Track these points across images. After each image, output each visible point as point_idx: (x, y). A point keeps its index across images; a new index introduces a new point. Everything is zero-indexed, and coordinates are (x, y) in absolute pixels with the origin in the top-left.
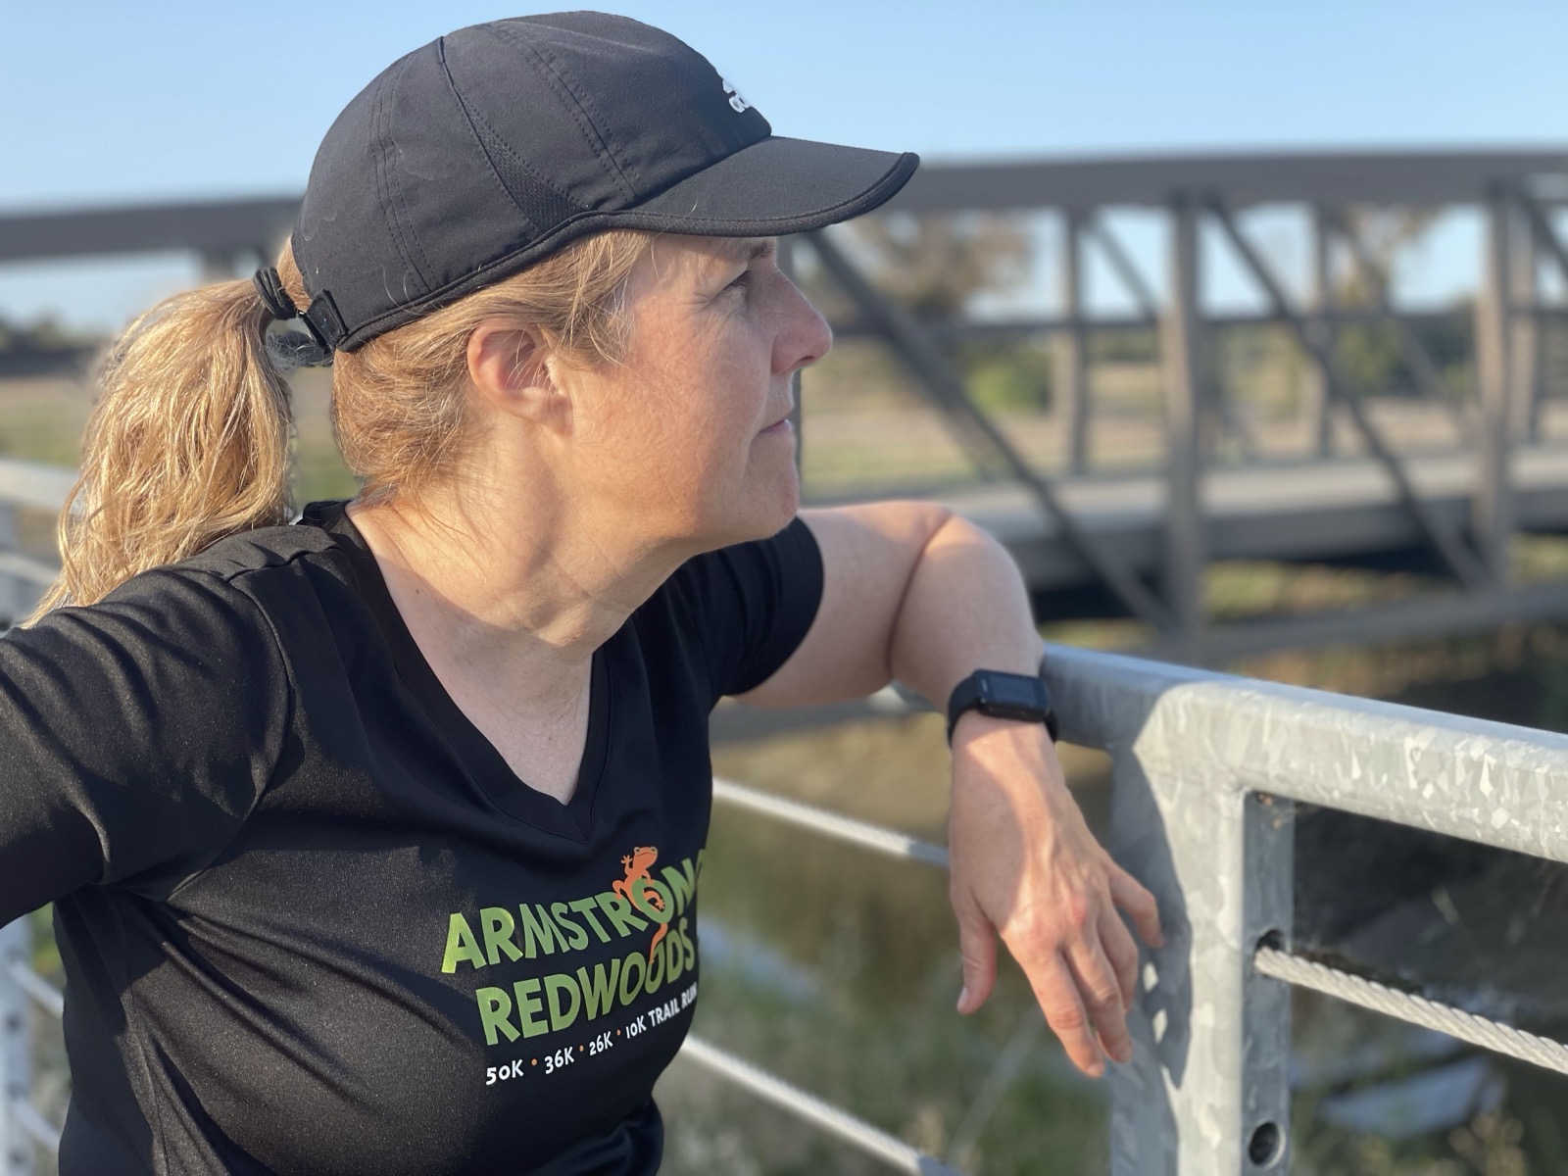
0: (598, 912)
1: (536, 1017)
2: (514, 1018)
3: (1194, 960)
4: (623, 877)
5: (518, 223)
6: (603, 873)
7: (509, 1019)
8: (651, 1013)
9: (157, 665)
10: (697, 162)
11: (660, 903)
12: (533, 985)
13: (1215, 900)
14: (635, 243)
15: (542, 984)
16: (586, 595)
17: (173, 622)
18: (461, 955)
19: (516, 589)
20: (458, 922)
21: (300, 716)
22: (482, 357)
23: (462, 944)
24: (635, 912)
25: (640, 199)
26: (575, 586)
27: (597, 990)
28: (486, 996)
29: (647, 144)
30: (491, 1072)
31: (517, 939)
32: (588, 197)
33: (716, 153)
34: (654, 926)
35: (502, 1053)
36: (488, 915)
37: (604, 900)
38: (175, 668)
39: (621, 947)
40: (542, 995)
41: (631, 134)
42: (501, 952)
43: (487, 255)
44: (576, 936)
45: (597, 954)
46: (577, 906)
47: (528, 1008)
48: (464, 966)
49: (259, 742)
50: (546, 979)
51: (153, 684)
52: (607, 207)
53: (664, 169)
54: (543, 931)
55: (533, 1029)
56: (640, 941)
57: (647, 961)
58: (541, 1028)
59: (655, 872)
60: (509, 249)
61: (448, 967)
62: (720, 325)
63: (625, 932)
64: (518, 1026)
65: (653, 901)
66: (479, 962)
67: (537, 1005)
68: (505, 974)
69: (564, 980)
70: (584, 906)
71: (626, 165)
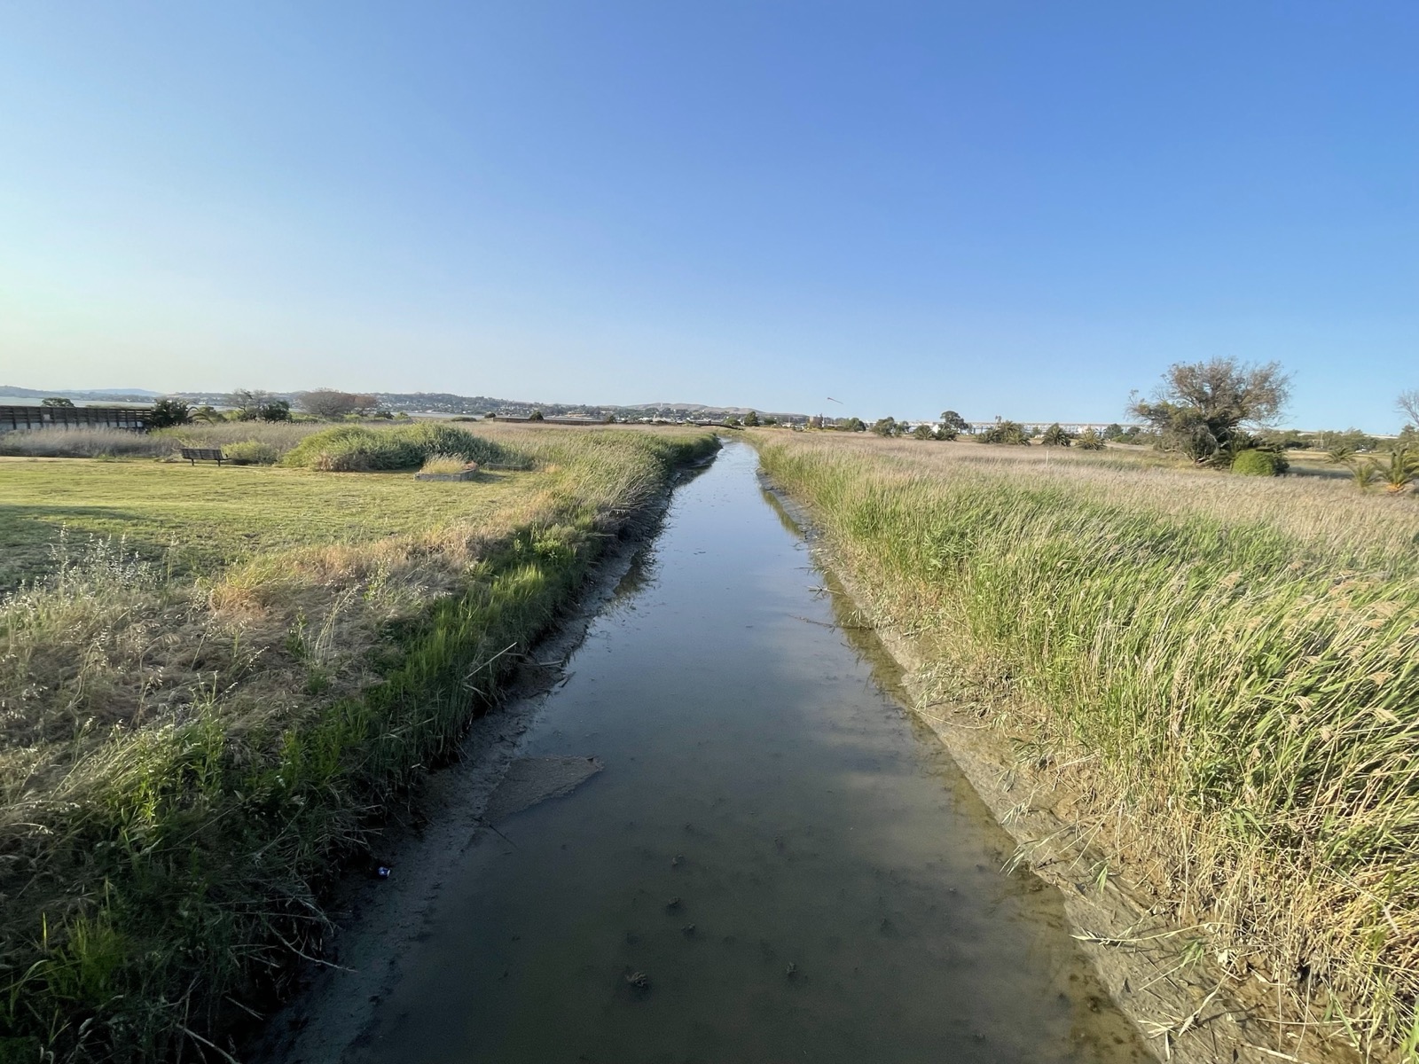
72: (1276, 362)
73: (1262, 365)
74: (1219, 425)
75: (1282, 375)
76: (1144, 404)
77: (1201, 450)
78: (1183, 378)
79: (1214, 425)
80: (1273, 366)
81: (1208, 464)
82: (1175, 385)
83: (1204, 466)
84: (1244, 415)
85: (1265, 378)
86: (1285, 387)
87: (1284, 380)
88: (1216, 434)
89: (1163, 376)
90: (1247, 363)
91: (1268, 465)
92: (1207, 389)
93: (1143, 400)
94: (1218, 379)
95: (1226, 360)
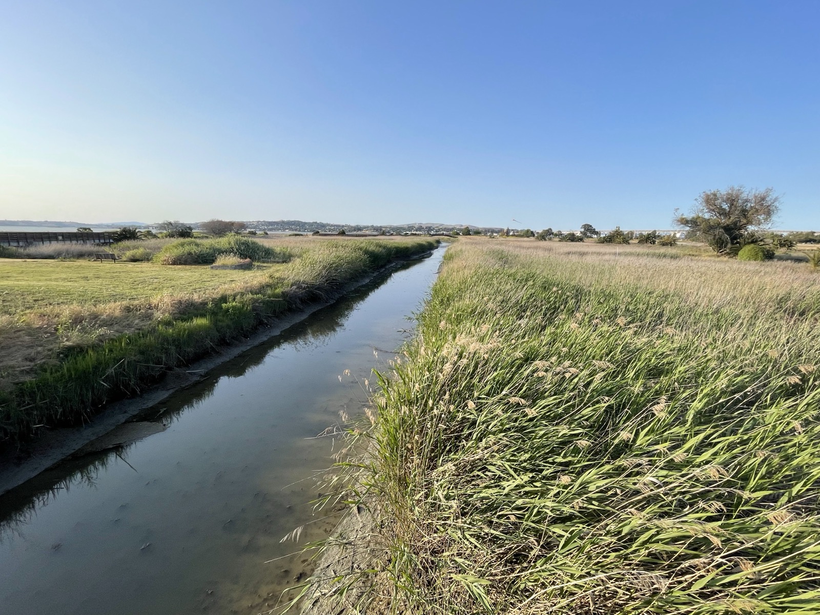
72: (770, 188)
73: (761, 191)
74: (733, 229)
75: (774, 197)
76: (684, 217)
77: (719, 245)
78: (710, 201)
79: (727, 229)
80: (768, 190)
81: (725, 254)
82: (704, 204)
83: (722, 255)
84: (749, 222)
85: (763, 199)
86: (776, 204)
87: (776, 200)
88: (730, 235)
89: (696, 200)
90: (752, 189)
91: (761, 254)
92: (726, 206)
93: (683, 215)
94: (732, 200)
95: (736, 188)
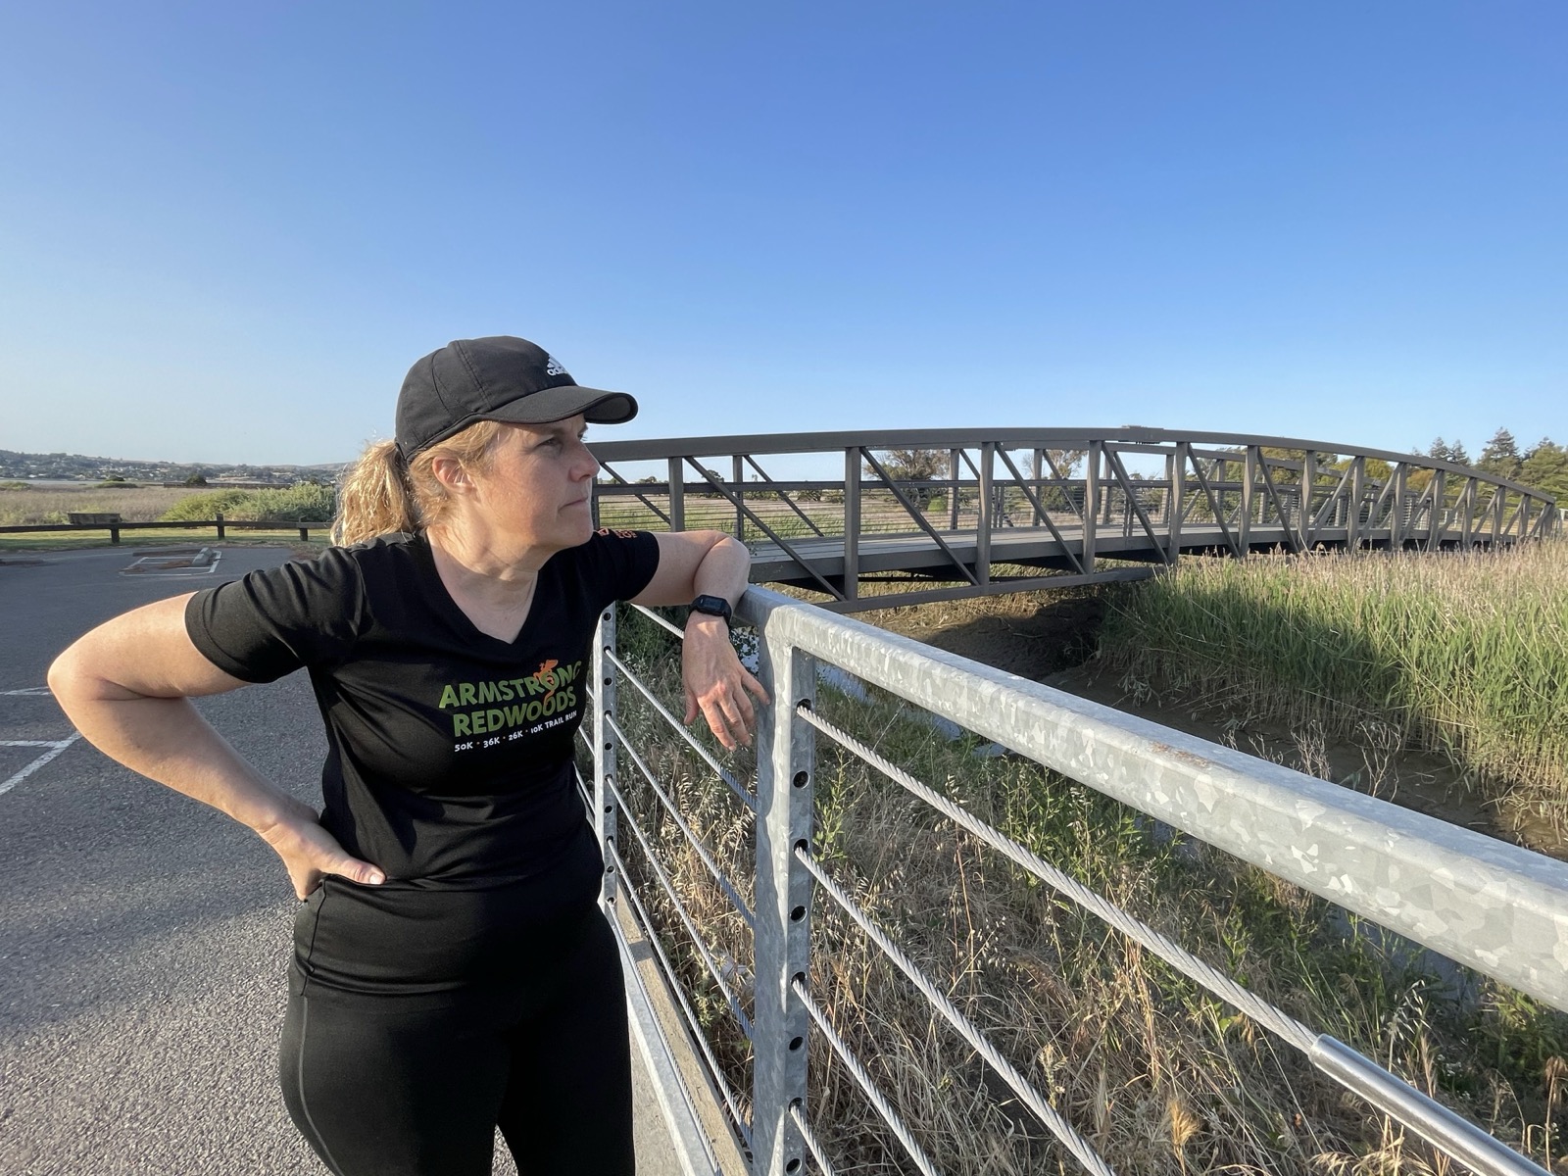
0: (524, 686)
1: (481, 726)
2: (470, 726)
3: (776, 709)
4: (539, 671)
5: (447, 417)
6: (532, 668)
7: (468, 727)
8: (546, 723)
9: (310, 588)
10: (523, 393)
11: (552, 682)
12: (482, 713)
13: (782, 687)
14: (493, 426)
15: (486, 713)
16: (508, 565)
17: (322, 569)
18: (448, 701)
19: (478, 562)
20: (448, 689)
21: (368, 607)
22: (439, 469)
23: (449, 697)
24: (540, 685)
25: (493, 409)
26: (502, 562)
27: (515, 716)
28: (457, 718)
29: (496, 387)
30: (457, 746)
31: (476, 695)
32: (473, 407)
33: (531, 390)
34: (547, 691)
35: (463, 739)
36: (463, 687)
37: (527, 680)
38: (315, 586)
39: (529, 699)
40: (485, 717)
41: (492, 382)
42: (468, 700)
43: (437, 429)
44: (507, 694)
45: (517, 701)
46: (512, 682)
47: (477, 722)
48: (449, 706)
49: (352, 618)
50: (488, 711)
51: (306, 592)
52: (480, 411)
53: (506, 396)
54: (488, 692)
55: (477, 730)
56: (540, 697)
57: (542, 704)
58: (484, 730)
59: (554, 670)
60: (445, 427)
61: (442, 706)
62: (533, 460)
63: (533, 693)
64: (472, 729)
65: (549, 681)
66: (456, 704)
67: (482, 721)
68: (468, 709)
69: (497, 712)
70: (517, 683)
71: (490, 394)
